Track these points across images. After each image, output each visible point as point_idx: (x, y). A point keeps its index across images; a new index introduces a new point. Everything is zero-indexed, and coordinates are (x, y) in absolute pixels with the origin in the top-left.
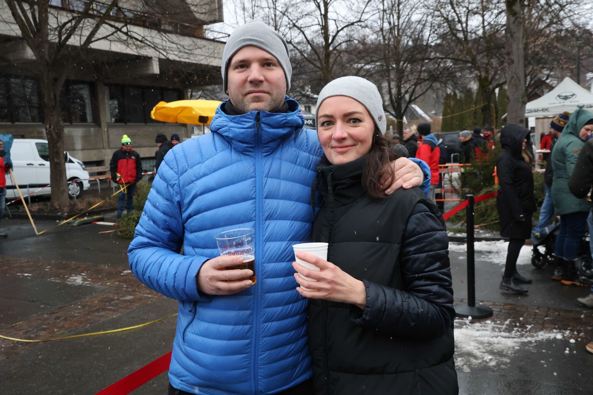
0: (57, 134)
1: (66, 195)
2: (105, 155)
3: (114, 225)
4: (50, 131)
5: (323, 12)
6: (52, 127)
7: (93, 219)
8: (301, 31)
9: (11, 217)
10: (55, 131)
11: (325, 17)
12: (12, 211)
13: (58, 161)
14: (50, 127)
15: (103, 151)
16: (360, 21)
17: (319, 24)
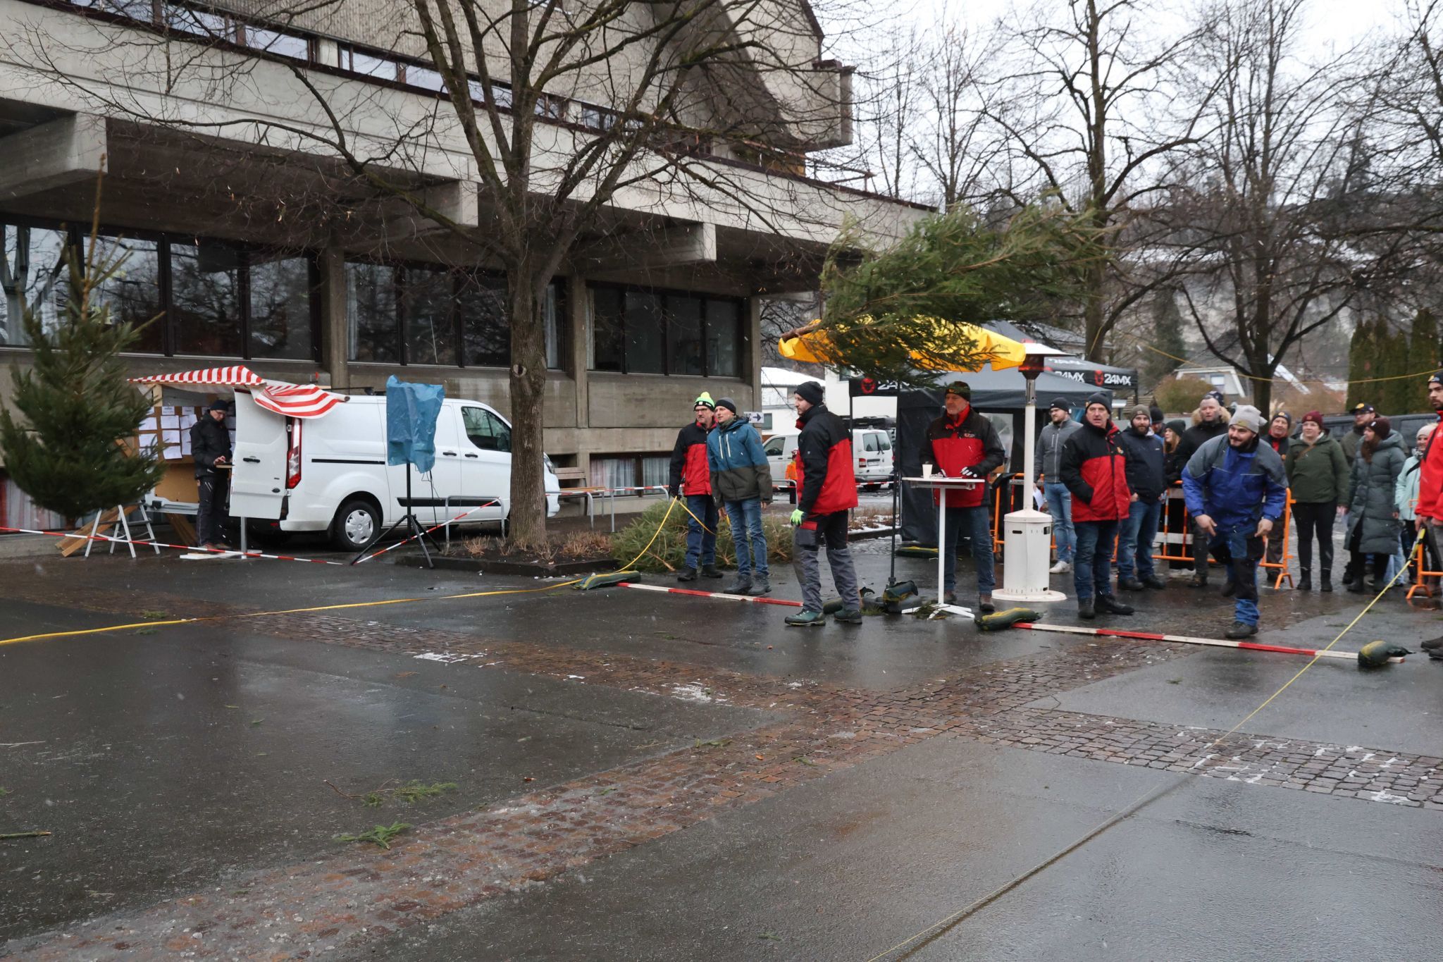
0: (532, 385)
1: (541, 521)
2: (578, 443)
3: (670, 592)
4: (520, 380)
5: (1093, 122)
6: (525, 369)
7: (617, 577)
8: (1043, 165)
9: (432, 565)
10: (529, 379)
11: (1097, 130)
12: (432, 551)
13: (531, 445)
14: (520, 371)
15: (576, 432)
16: (1186, 141)
17: (1084, 150)
